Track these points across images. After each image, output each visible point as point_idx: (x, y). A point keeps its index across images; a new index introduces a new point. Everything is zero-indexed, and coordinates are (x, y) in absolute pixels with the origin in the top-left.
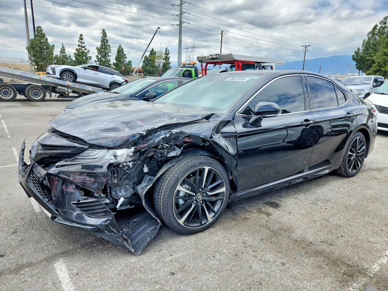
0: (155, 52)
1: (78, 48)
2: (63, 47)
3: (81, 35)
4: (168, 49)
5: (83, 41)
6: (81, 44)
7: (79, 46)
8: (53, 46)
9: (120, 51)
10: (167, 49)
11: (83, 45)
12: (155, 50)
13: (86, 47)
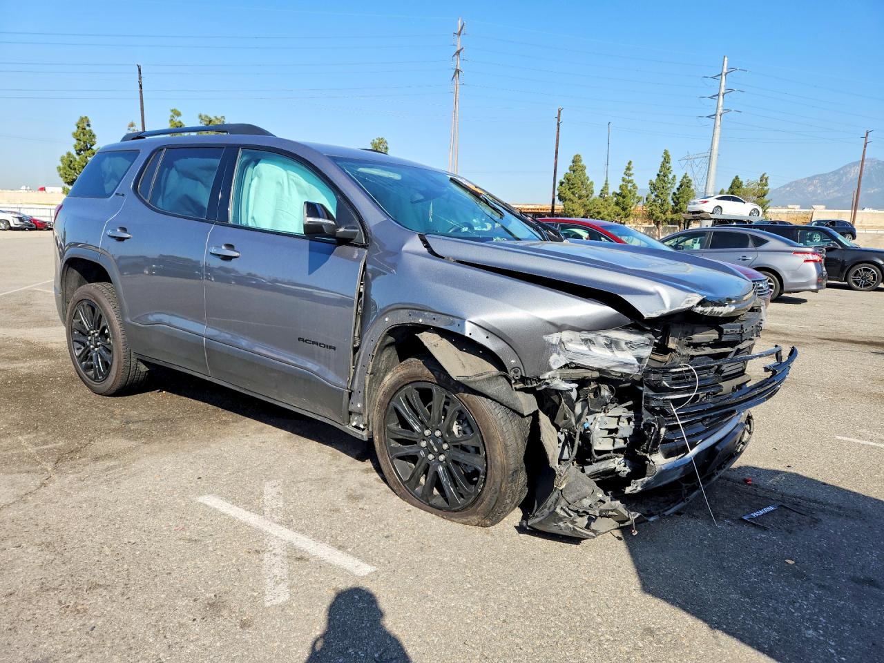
0: (741, 183)
1: (621, 183)
2: (606, 184)
3: (630, 162)
4: (766, 176)
5: (631, 172)
6: (627, 177)
7: (623, 181)
8: (592, 183)
9: (685, 185)
10: (764, 175)
11: (630, 178)
12: (740, 180)
13: (634, 182)
